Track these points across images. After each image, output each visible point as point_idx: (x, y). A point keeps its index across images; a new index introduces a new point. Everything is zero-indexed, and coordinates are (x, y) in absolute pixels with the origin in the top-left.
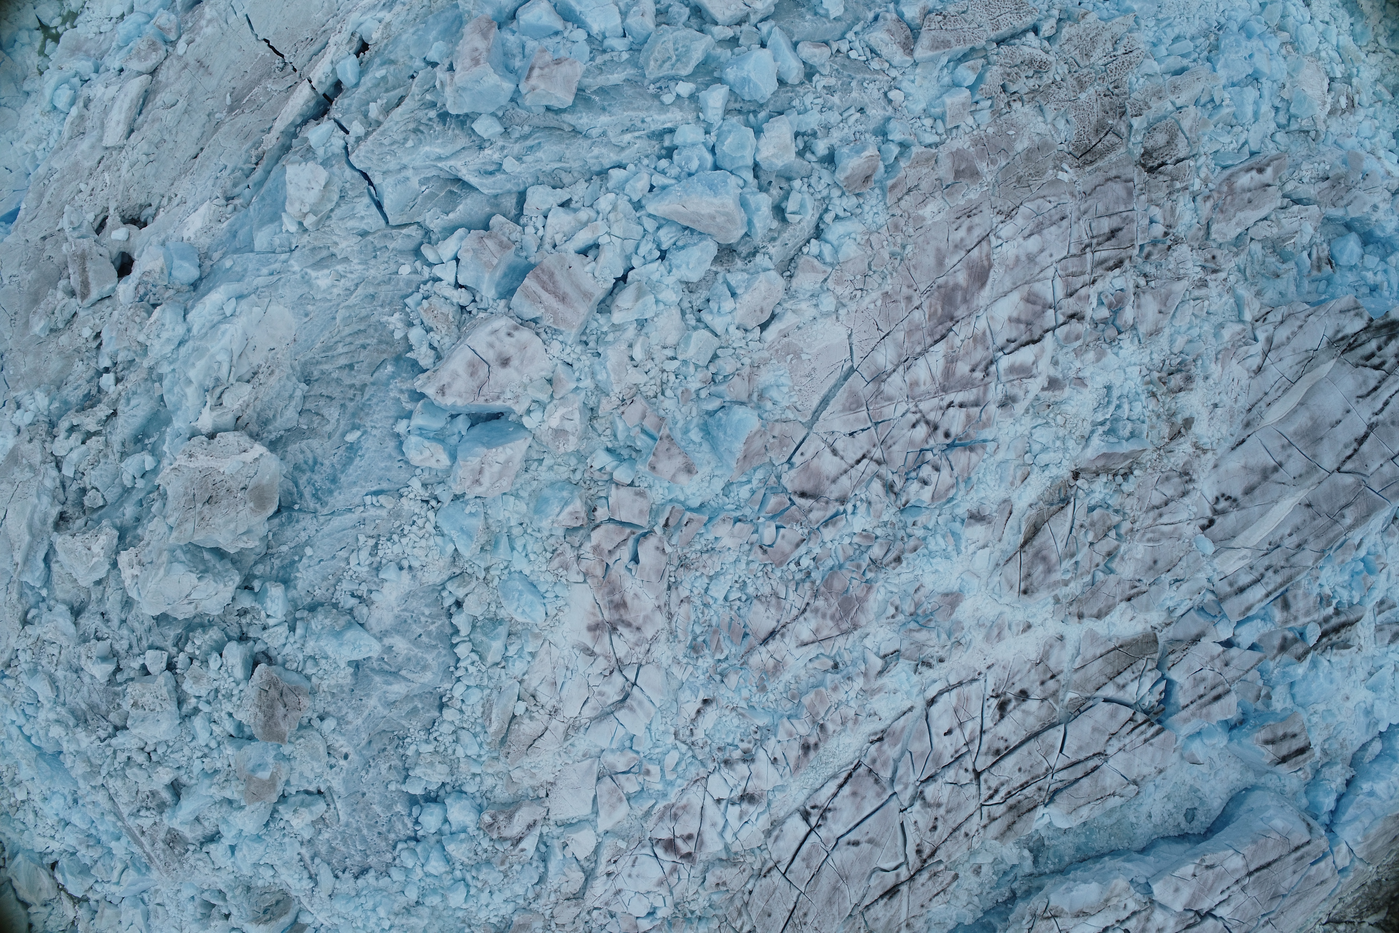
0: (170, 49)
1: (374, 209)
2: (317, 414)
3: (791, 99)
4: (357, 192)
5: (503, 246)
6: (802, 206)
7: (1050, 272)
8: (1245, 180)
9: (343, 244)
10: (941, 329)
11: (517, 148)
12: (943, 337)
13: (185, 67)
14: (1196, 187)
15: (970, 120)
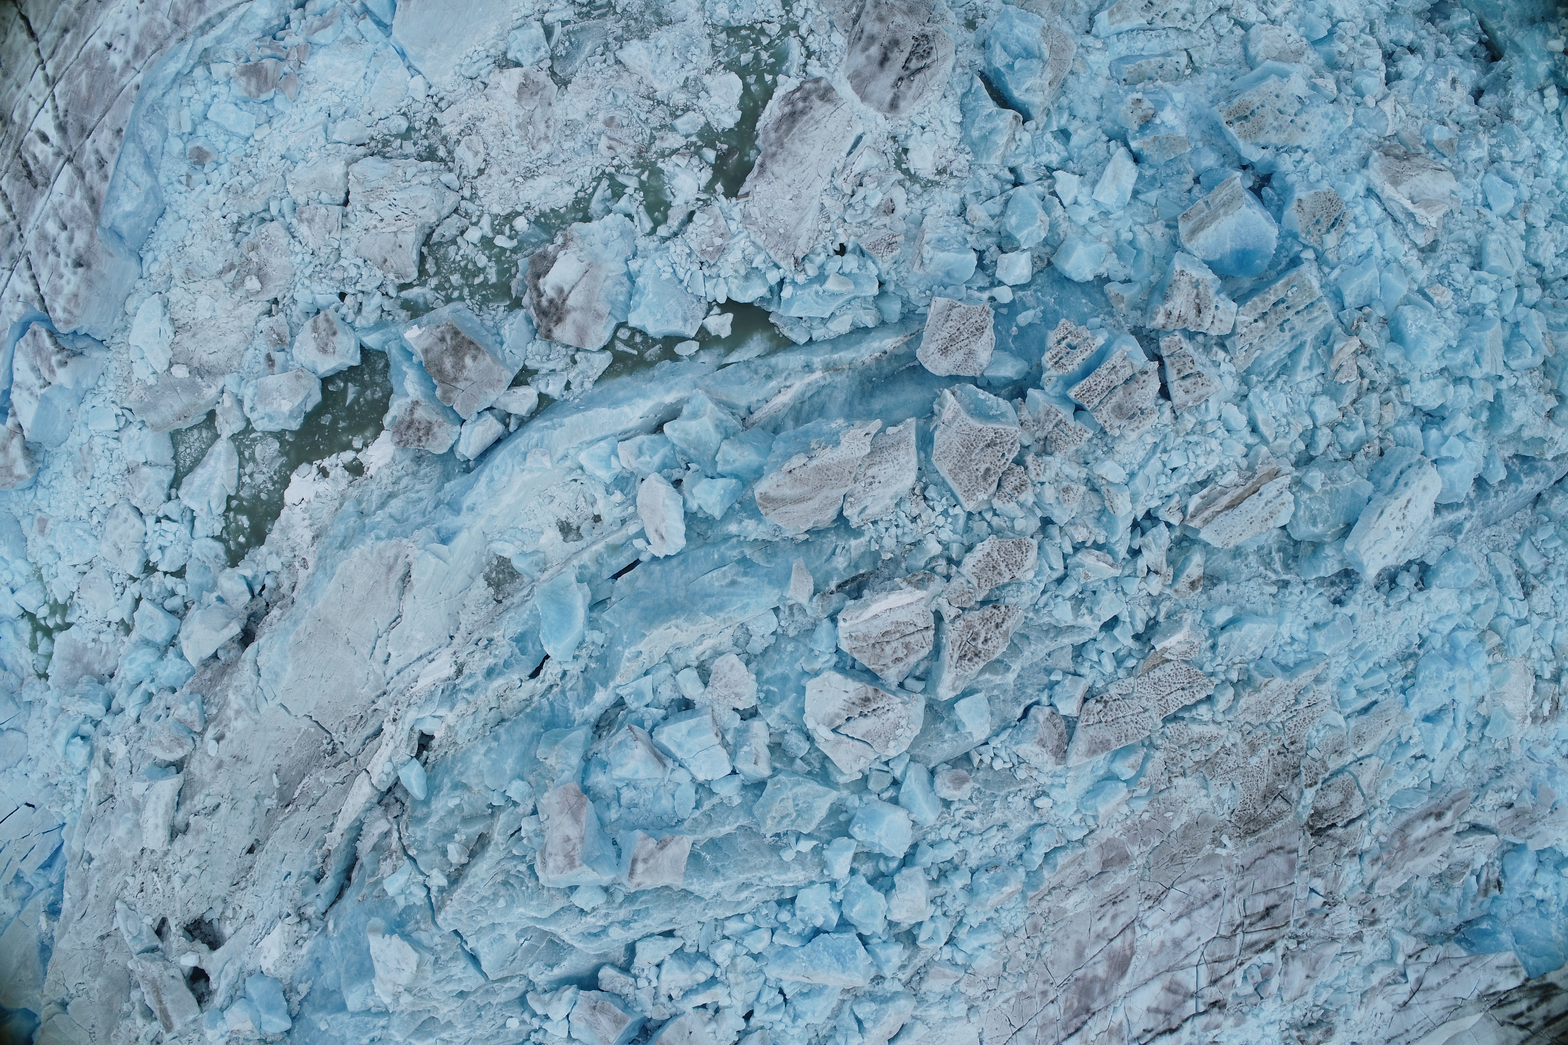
0: (198, 740)
1: (472, 970)
3: (927, 833)
4: (450, 954)
5: (617, 1022)
6: (935, 932)
7: (1195, 959)
8: (1421, 830)
9: (447, 1009)
10: (1076, 1022)
11: (622, 914)
12: (1077, 1030)
13: (220, 766)
14: (1366, 846)
15: (1125, 810)
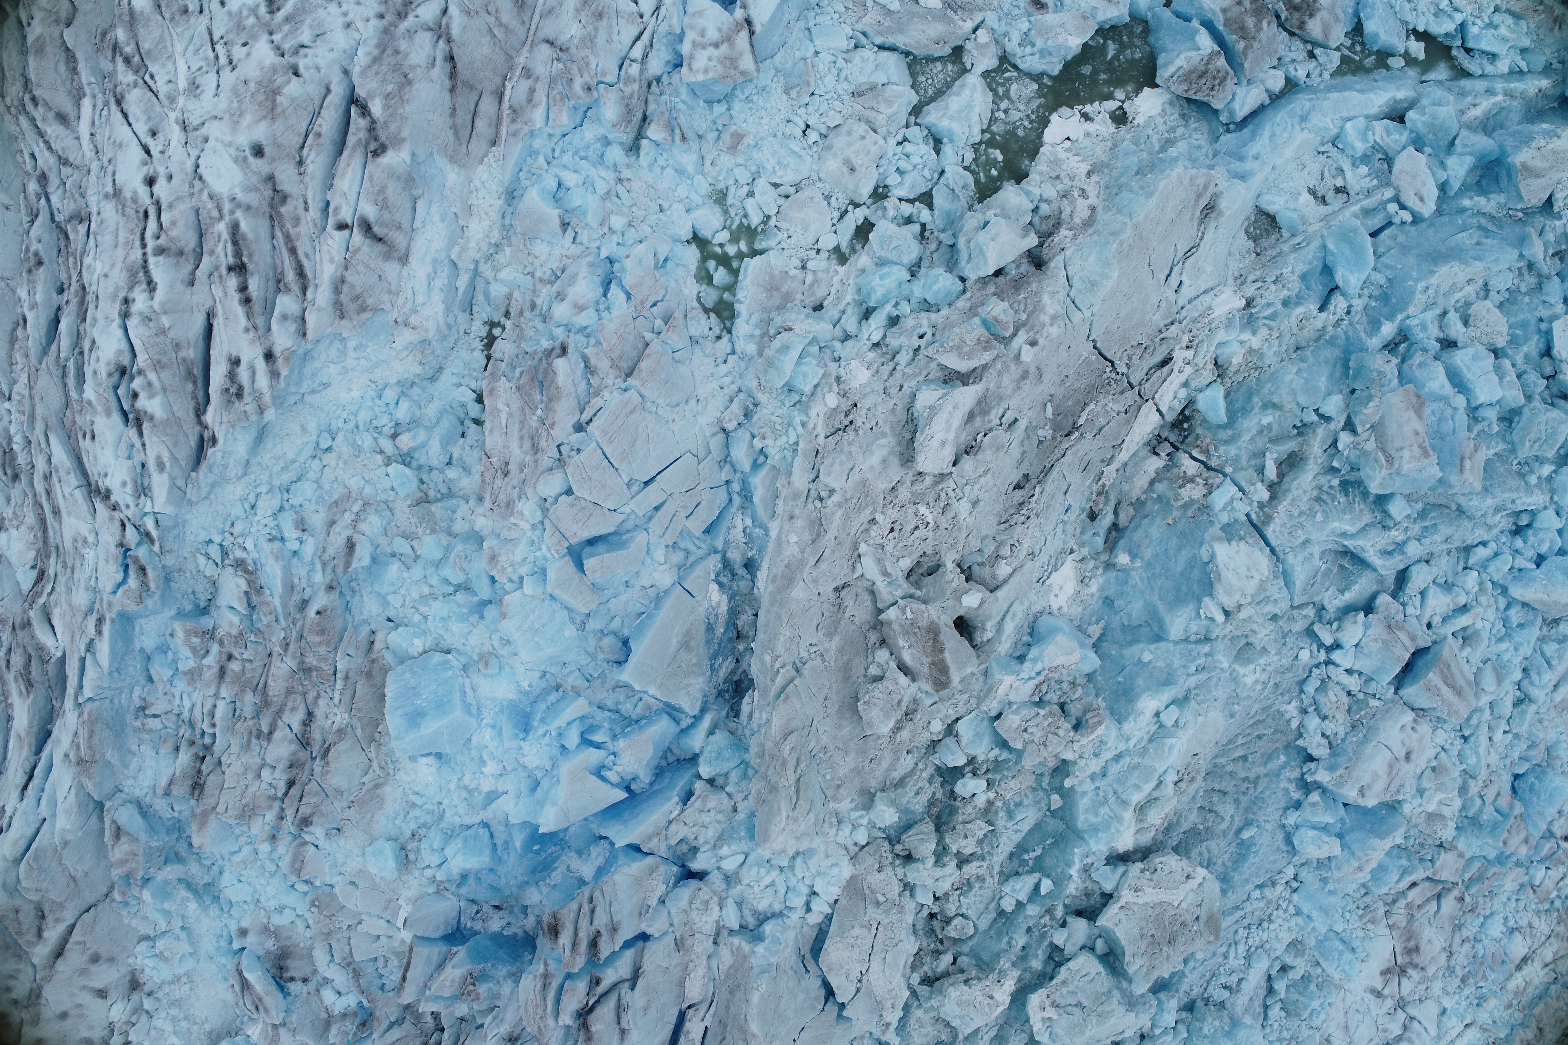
1: (1285, 591)
2: (1210, 811)
9: (1262, 633)
11: (1416, 529)
